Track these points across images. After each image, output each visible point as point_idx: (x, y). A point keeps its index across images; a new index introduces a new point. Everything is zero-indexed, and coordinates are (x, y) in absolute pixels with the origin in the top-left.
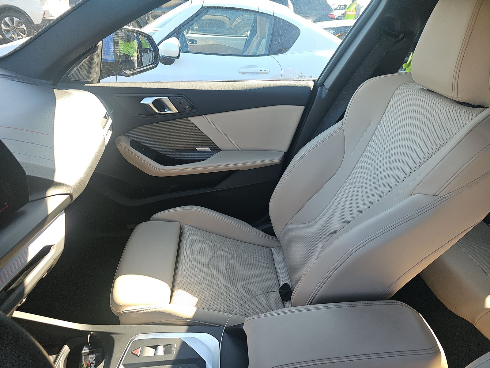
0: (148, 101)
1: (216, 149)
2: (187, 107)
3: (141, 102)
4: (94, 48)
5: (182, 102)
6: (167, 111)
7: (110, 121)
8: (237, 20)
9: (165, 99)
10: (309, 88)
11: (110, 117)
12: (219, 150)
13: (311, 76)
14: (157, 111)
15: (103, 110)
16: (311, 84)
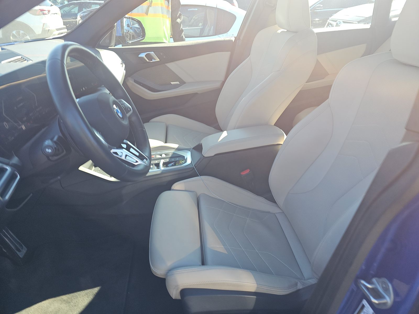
0: (143, 55)
1: (182, 83)
2: (164, 57)
3: (139, 56)
4: (113, 27)
5: (162, 54)
6: (153, 61)
7: (124, 65)
8: (194, 17)
9: (152, 53)
10: (232, 41)
11: (123, 64)
12: (184, 83)
13: (233, 35)
14: (148, 61)
15: (120, 60)
16: (233, 39)
